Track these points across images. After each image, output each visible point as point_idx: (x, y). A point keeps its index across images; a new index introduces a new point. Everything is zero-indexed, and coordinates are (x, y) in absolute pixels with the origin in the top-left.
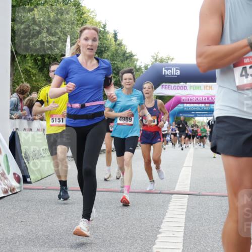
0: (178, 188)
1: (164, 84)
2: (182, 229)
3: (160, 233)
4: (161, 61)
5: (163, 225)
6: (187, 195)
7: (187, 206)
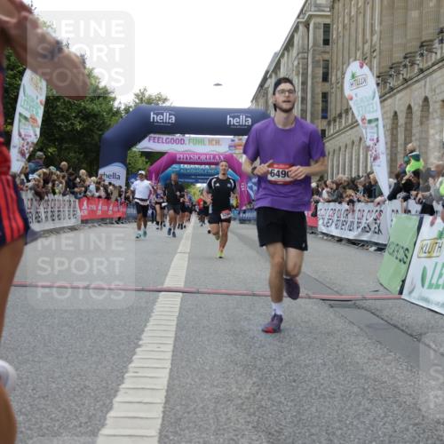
0: (168, 283)
1: (152, 135)
2: (171, 341)
3: (140, 346)
4: (150, 101)
5: (145, 334)
6: (181, 294)
7: (180, 308)
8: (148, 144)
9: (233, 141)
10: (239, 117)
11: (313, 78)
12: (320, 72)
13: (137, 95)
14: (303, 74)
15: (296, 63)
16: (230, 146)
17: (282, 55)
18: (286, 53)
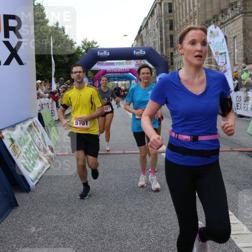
9: (137, 62)
10: (139, 51)
11: (165, 28)
12: (168, 26)
13: (83, 42)
14: (160, 27)
15: (156, 22)
16: (136, 65)
17: (149, 19)
18: (151, 18)
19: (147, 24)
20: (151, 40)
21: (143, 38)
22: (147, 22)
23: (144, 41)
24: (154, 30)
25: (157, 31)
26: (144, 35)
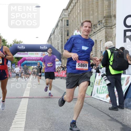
0: (24, 96)
1: (18, 52)
2: (26, 113)
3: (16, 115)
4: (17, 43)
5: (18, 111)
6: (28, 99)
7: (28, 103)
8: (17, 55)
9: (42, 53)
10: (43, 47)
11: (64, 35)
12: (66, 33)
13: (14, 41)
14: (61, 34)
15: (59, 31)
16: (41, 55)
17: (55, 29)
18: (56, 28)
19: (54, 32)
20: (56, 42)
21: (52, 40)
22: (54, 31)
23: (52, 42)
24: (58, 36)
25: (60, 36)
26: (52, 39)
